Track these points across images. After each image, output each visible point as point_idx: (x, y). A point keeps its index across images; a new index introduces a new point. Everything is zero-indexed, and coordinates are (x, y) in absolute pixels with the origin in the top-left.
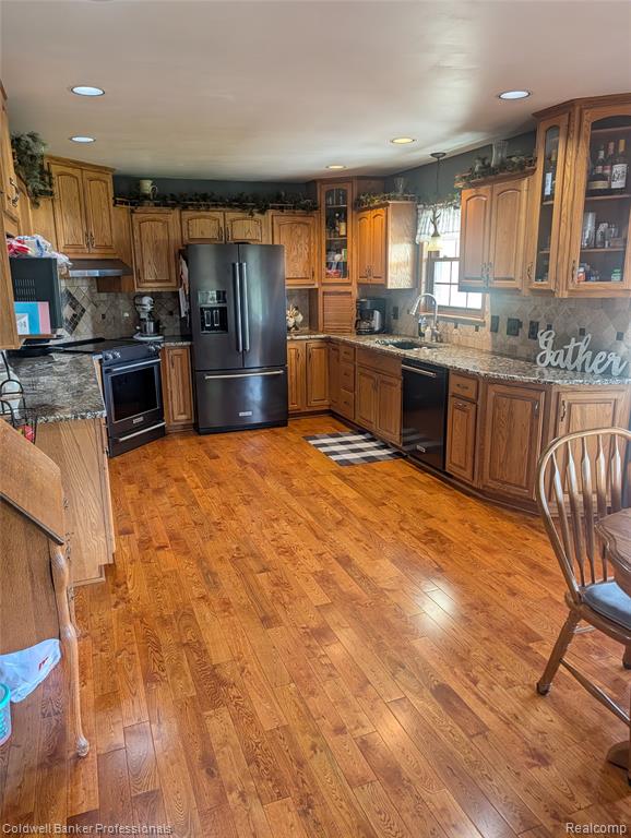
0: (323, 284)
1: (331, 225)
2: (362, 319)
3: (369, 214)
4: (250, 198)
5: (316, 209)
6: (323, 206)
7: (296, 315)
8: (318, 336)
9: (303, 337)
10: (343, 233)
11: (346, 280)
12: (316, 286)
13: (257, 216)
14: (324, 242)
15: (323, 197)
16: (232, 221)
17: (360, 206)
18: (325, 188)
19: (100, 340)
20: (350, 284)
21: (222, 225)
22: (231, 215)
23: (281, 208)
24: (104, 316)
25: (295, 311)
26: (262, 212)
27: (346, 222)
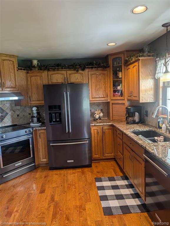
0: (112, 100)
1: (115, 74)
2: (129, 116)
3: (131, 66)
4: (78, 64)
5: (108, 67)
6: (111, 66)
7: (100, 113)
8: (108, 124)
9: (100, 124)
10: (120, 77)
11: (122, 98)
12: (109, 101)
13: (80, 71)
14: (112, 81)
15: (111, 61)
16: (70, 74)
17: (127, 63)
18: (112, 57)
19: (16, 125)
20: (124, 100)
21: (65, 76)
22: (69, 72)
23: (92, 68)
24: (18, 116)
25: (100, 111)
26: (83, 69)
27: (121, 71)
